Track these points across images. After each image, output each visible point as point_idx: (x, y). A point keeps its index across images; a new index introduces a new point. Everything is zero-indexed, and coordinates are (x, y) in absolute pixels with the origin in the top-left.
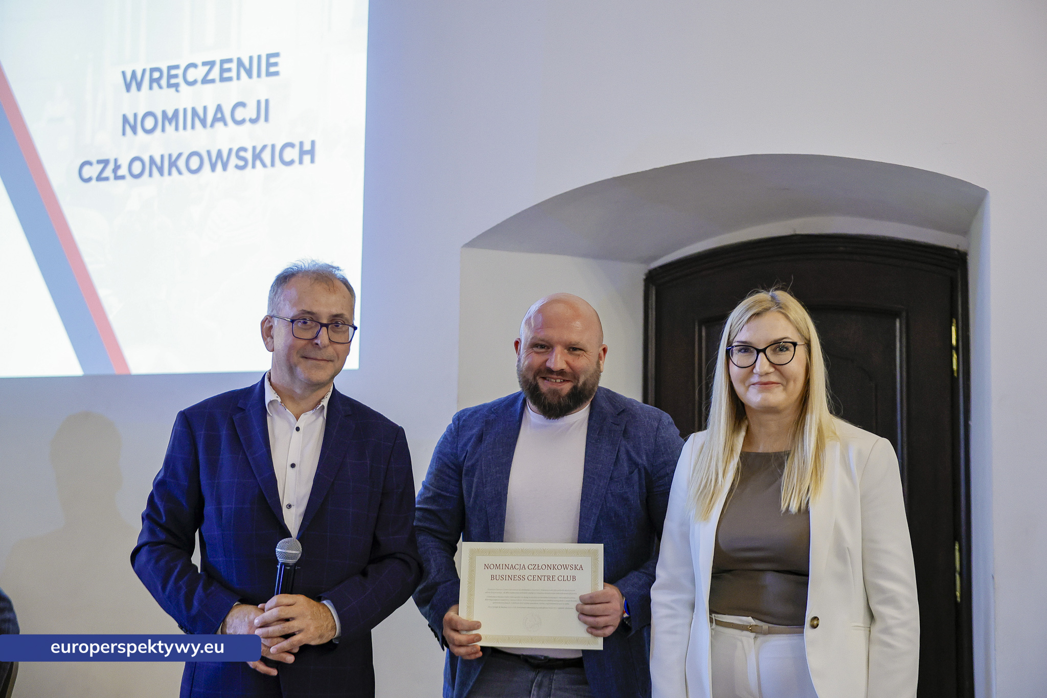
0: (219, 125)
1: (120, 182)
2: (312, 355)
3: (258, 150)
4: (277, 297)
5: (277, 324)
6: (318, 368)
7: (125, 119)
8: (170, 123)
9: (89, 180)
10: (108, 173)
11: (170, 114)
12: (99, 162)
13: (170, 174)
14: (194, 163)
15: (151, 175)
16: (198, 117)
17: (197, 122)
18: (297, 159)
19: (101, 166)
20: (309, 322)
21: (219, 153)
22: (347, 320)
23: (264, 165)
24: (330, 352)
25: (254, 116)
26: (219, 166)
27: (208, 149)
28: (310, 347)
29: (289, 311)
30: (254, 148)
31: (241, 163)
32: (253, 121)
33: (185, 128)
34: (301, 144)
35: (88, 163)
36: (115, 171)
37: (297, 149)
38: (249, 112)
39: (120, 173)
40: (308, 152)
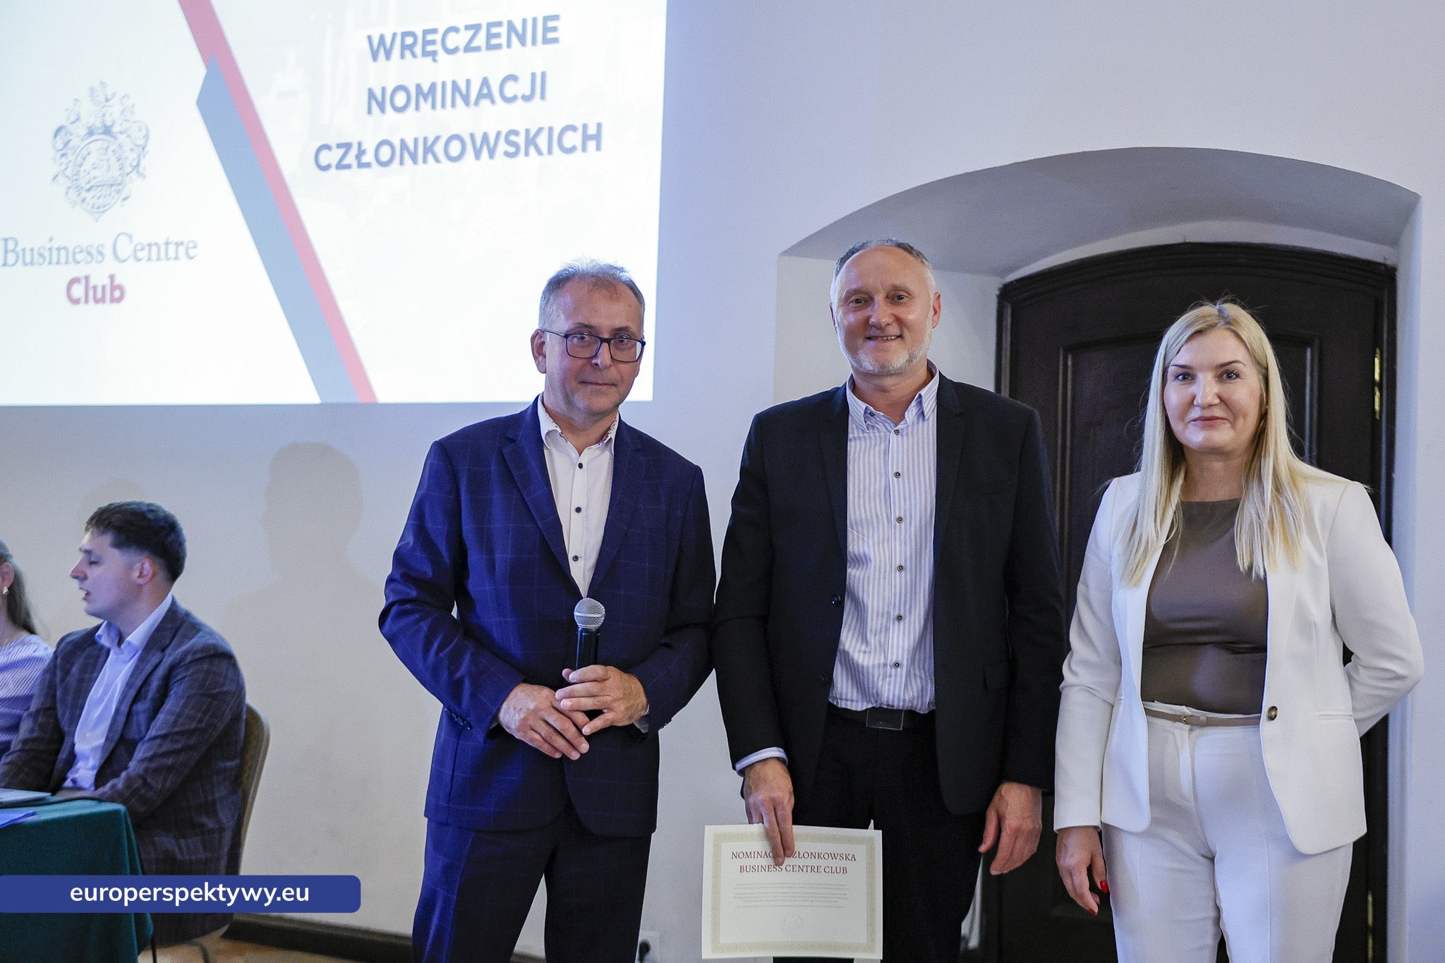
0: (485, 103)
1: (365, 171)
2: (592, 378)
3: (532, 134)
4: (549, 306)
5: (550, 340)
6: (600, 393)
7: (371, 94)
8: (425, 100)
9: (327, 167)
10: (351, 159)
11: (426, 88)
12: (339, 146)
13: (425, 161)
14: (455, 148)
15: (402, 163)
16: (460, 93)
17: (459, 100)
18: (579, 146)
19: (342, 151)
20: (587, 338)
21: (485, 136)
22: (634, 335)
23: (540, 152)
24: (613, 374)
25: (528, 93)
26: (485, 153)
27: (471, 132)
28: (588, 368)
29: (563, 325)
30: (527, 131)
31: (512, 150)
32: (527, 98)
33: (443, 106)
34: (585, 127)
35: (326, 147)
36: (358, 157)
37: (580, 132)
38: (523, 87)
39: (365, 159)
40: (593, 137)
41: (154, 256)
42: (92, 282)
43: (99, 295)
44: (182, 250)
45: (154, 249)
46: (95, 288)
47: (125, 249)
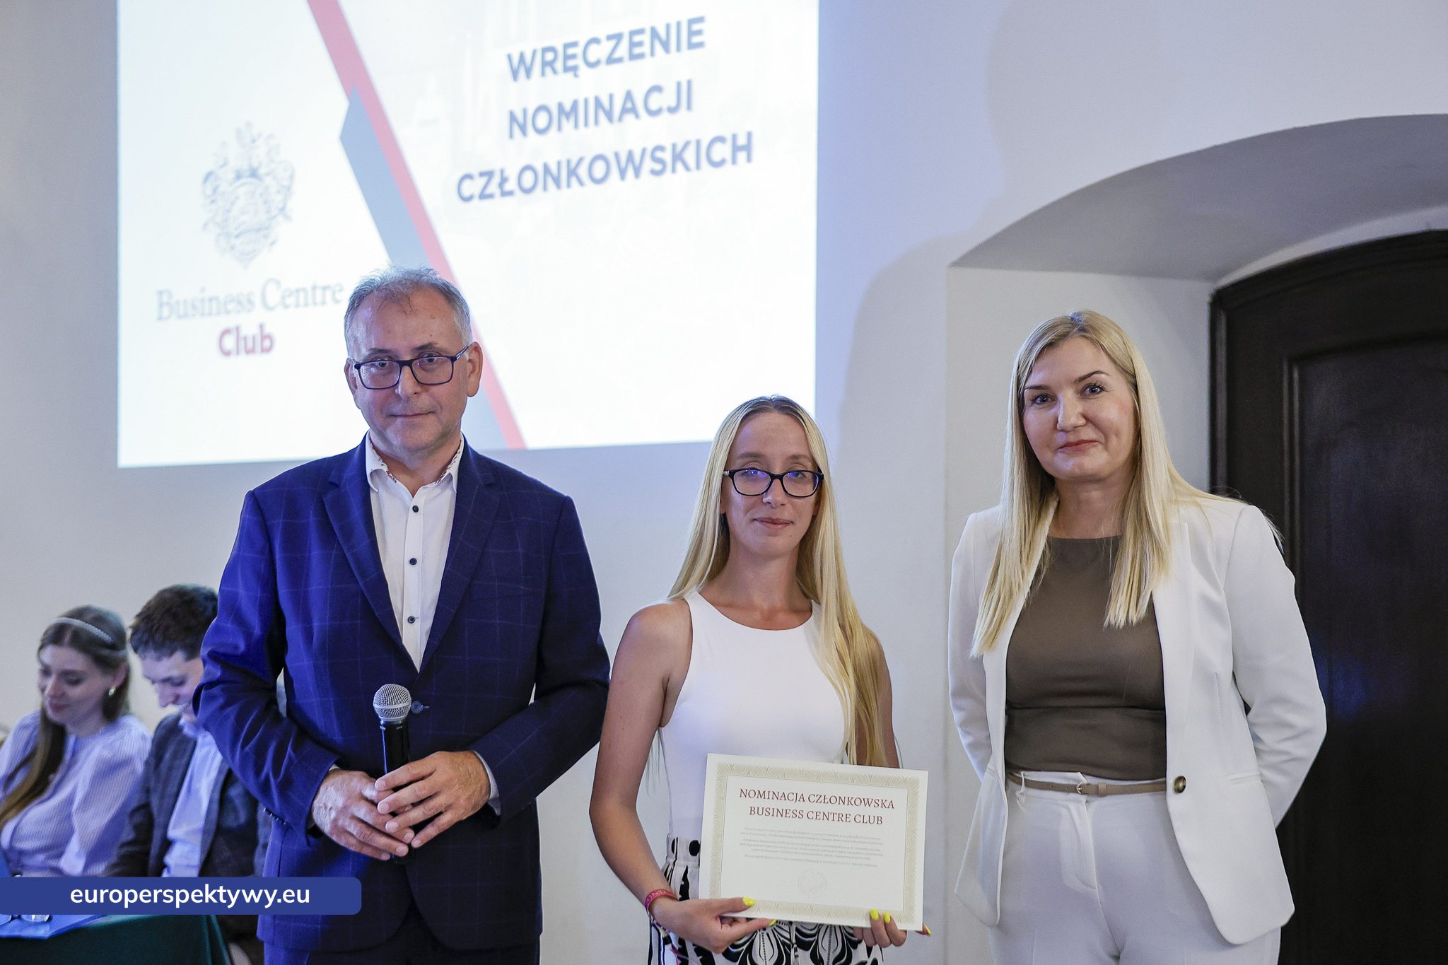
0: (629, 118)
1: (508, 199)
3: (679, 149)
6: (413, 426)
7: (513, 118)
9: (470, 198)
10: (493, 188)
11: (568, 107)
12: (482, 174)
13: (569, 185)
14: (599, 169)
15: (545, 188)
16: (603, 109)
17: (602, 116)
18: (729, 157)
19: (484, 180)
21: (630, 156)
23: (687, 168)
25: (673, 103)
26: (630, 172)
27: (616, 151)
30: (674, 146)
31: (658, 167)
32: (672, 110)
33: (586, 124)
34: (734, 137)
35: (468, 176)
36: (501, 185)
37: (729, 145)
38: (667, 99)
39: (508, 187)
40: (742, 148)
41: (302, 302)
42: (244, 332)
43: (250, 345)
44: (329, 294)
45: (302, 295)
46: (245, 339)
47: (273, 296)
